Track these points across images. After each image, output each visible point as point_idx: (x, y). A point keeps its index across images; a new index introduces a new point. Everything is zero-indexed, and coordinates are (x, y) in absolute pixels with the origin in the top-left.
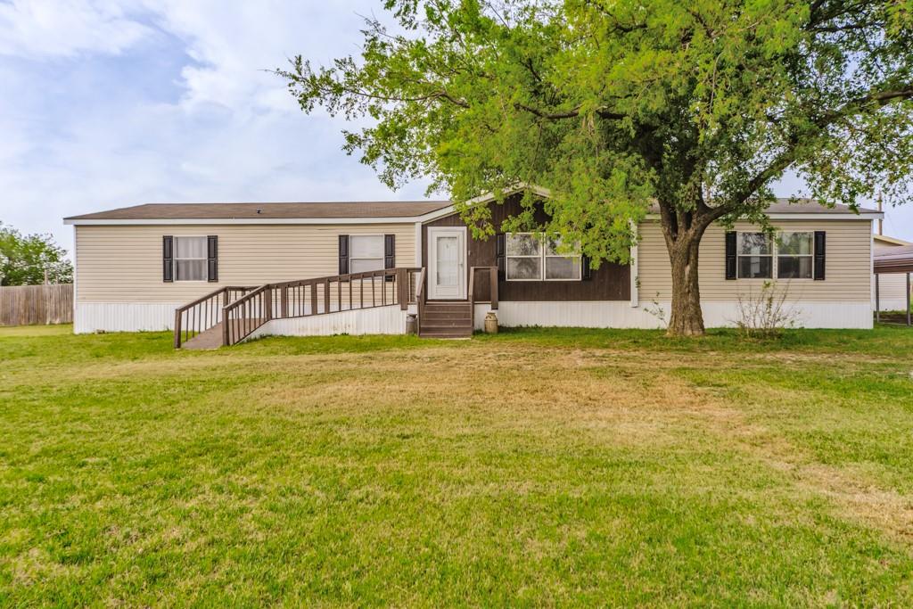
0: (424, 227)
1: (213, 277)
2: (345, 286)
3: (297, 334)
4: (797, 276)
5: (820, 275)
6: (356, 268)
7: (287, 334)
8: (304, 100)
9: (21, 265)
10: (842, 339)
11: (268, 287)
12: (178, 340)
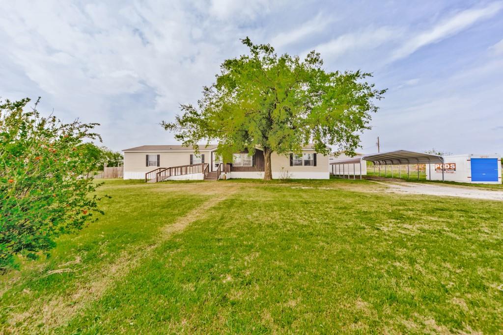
0: (212, 152)
1: (158, 165)
2: (191, 167)
3: (177, 180)
4: (310, 165)
5: (315, 165)
6: (194, 163)
7: (174, 180)
8: (166, 128)
9: (113, 161)
10: (321, 182)
11: (170, 168)
12: (146, 181)
